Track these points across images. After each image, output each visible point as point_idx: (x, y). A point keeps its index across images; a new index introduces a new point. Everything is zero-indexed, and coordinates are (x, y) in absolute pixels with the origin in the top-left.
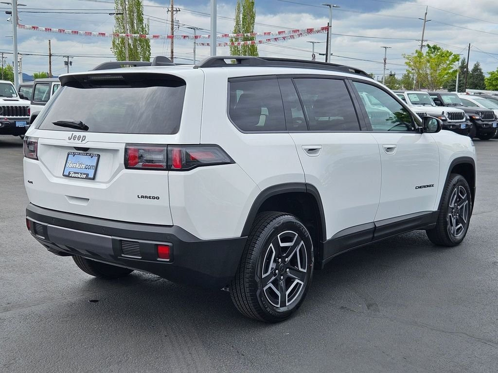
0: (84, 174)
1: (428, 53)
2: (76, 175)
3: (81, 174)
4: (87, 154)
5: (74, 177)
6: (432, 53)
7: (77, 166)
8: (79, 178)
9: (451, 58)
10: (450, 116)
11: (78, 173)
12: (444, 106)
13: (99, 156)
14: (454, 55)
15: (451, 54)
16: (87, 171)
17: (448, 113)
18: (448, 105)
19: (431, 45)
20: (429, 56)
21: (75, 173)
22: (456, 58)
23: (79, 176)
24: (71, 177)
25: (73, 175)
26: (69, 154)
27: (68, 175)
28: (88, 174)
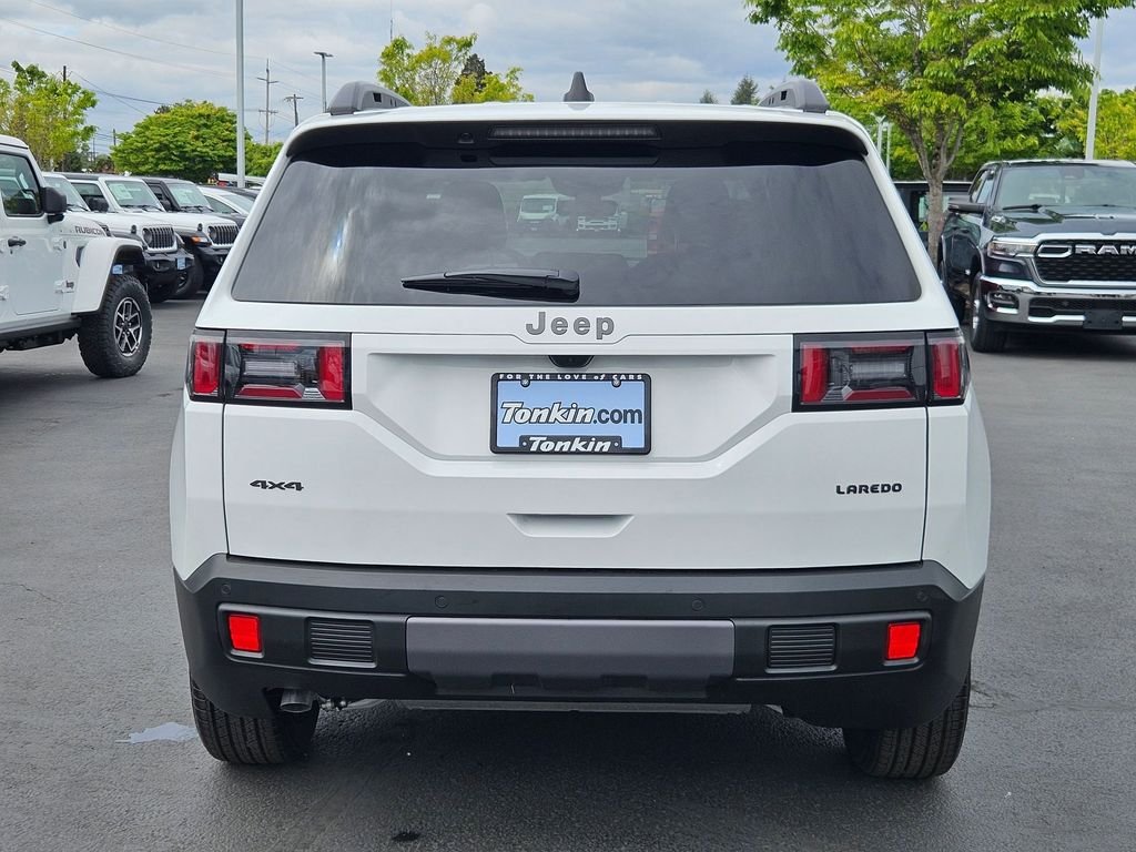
0: (603, 439)
1: (20, 84)
2: (563, 446)
3: (587, 439)
4: (590, 376)
6: (28, 84)
7: (556, 415)
8: (578, 452)
9: (76, 98)
10: (215, 236)
11: (570, 438)
12: (178, 211)
13: (647, 379)
14: (83, 93)
15: (76, 89)
16: (610, 429)
17: (210, 227)
18: (186, 209)
19: (24, 66)
20: (22, 90)
21: (553, 439)
22: (89, 100)
23: (578, 445)
24: (539, 452)
25: (548, 446)
26: (496, 379)
27: (524, 449)
28: (619, 439)
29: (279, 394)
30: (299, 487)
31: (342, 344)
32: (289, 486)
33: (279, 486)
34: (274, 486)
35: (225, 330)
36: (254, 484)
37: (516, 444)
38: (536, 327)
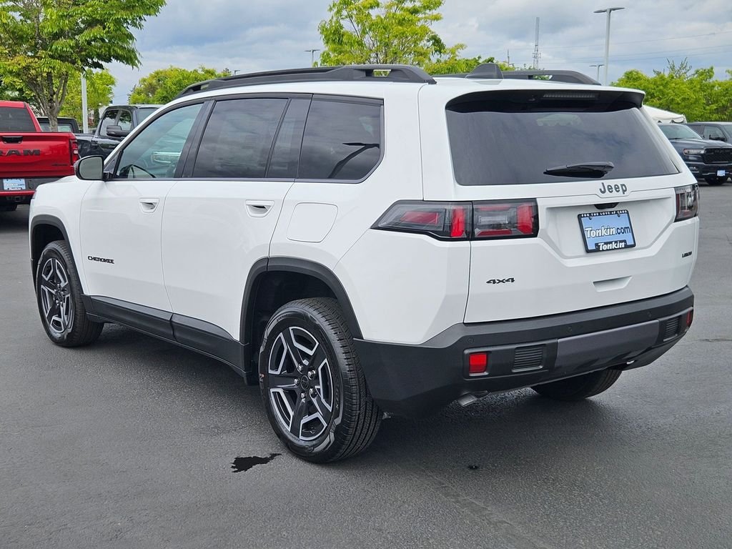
0: (621, 241)
2: (610, 246)
3: (616, 242)
4: (611, 212)
5: (607, 250)
7: (604, 232)
8: (615, 249)
11: (611, 243)
13: (627, 212)
16: (622, 237)
21: (606, 243)
23: (614, 246)
24: (603, 250)
25: (605, 247)
26: (580, 217)
27: (597, 250)
28: (625, 241)
29: (497, 233)
30: (513, 280)
31: (533, 204)
32: (508, 281)
33: (502, 281)
34: (500, 281)
35: (471, 201)
36: (488, 282)
37: (594, 248)
38: (603, 190)
